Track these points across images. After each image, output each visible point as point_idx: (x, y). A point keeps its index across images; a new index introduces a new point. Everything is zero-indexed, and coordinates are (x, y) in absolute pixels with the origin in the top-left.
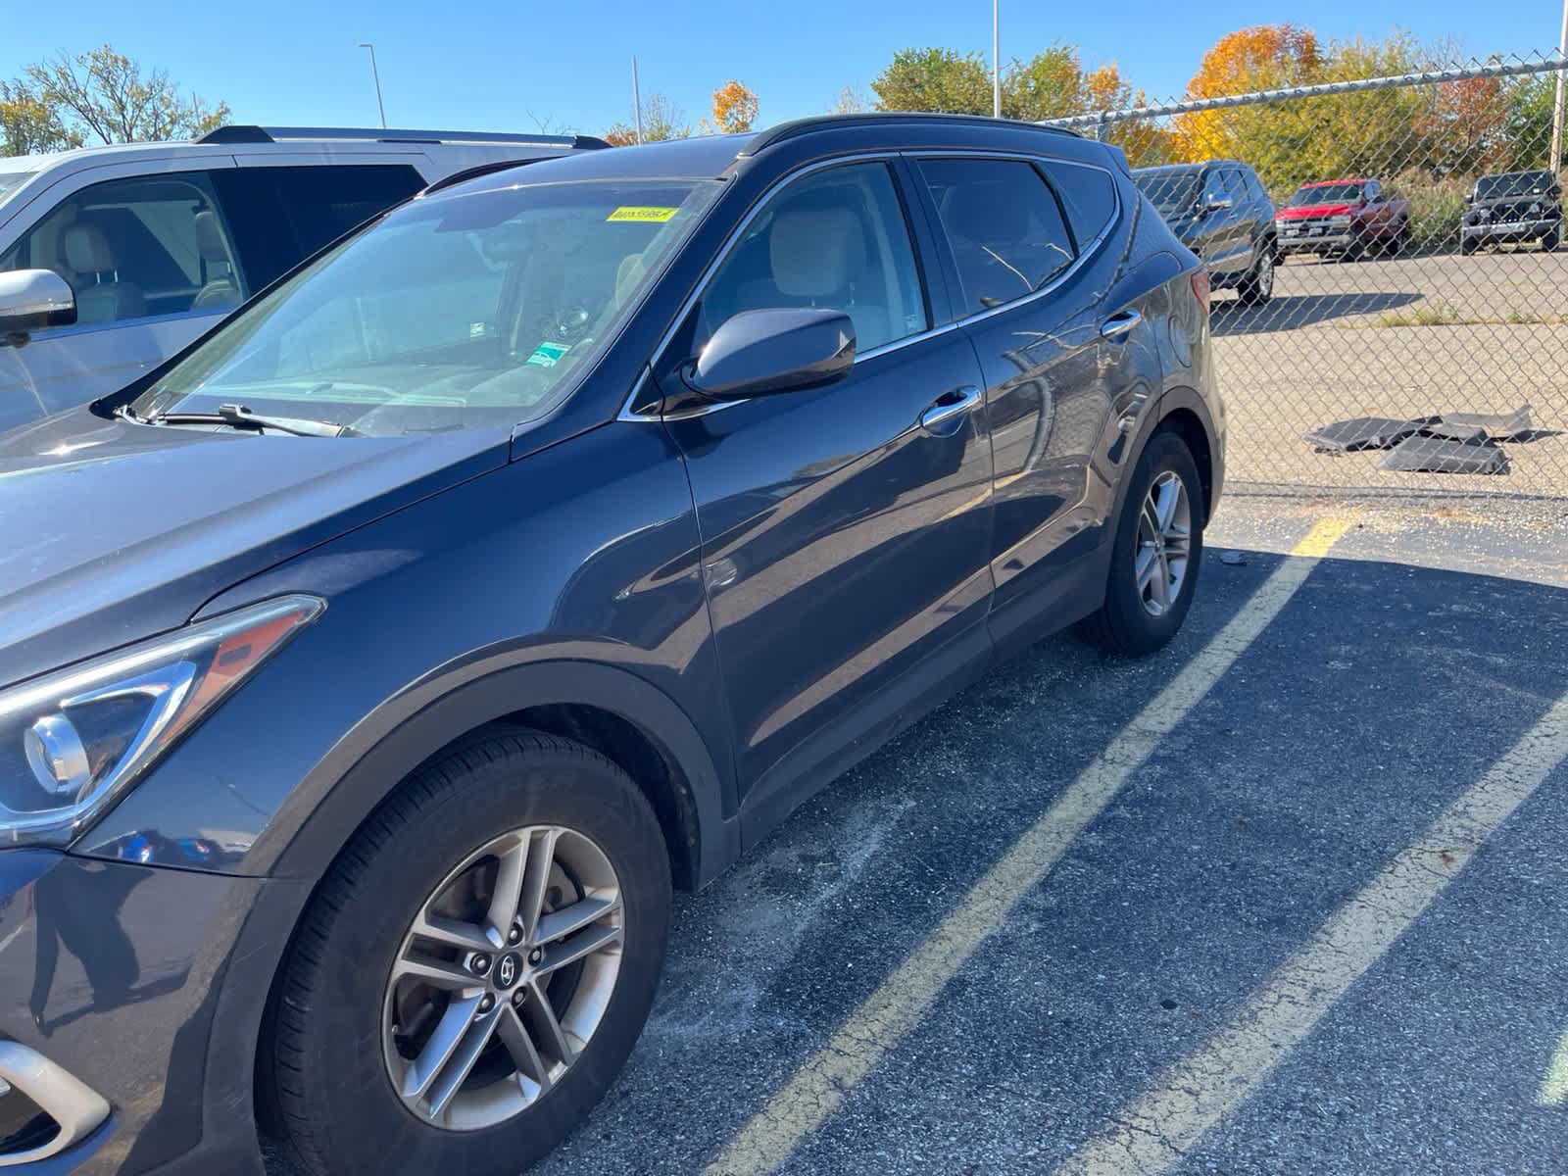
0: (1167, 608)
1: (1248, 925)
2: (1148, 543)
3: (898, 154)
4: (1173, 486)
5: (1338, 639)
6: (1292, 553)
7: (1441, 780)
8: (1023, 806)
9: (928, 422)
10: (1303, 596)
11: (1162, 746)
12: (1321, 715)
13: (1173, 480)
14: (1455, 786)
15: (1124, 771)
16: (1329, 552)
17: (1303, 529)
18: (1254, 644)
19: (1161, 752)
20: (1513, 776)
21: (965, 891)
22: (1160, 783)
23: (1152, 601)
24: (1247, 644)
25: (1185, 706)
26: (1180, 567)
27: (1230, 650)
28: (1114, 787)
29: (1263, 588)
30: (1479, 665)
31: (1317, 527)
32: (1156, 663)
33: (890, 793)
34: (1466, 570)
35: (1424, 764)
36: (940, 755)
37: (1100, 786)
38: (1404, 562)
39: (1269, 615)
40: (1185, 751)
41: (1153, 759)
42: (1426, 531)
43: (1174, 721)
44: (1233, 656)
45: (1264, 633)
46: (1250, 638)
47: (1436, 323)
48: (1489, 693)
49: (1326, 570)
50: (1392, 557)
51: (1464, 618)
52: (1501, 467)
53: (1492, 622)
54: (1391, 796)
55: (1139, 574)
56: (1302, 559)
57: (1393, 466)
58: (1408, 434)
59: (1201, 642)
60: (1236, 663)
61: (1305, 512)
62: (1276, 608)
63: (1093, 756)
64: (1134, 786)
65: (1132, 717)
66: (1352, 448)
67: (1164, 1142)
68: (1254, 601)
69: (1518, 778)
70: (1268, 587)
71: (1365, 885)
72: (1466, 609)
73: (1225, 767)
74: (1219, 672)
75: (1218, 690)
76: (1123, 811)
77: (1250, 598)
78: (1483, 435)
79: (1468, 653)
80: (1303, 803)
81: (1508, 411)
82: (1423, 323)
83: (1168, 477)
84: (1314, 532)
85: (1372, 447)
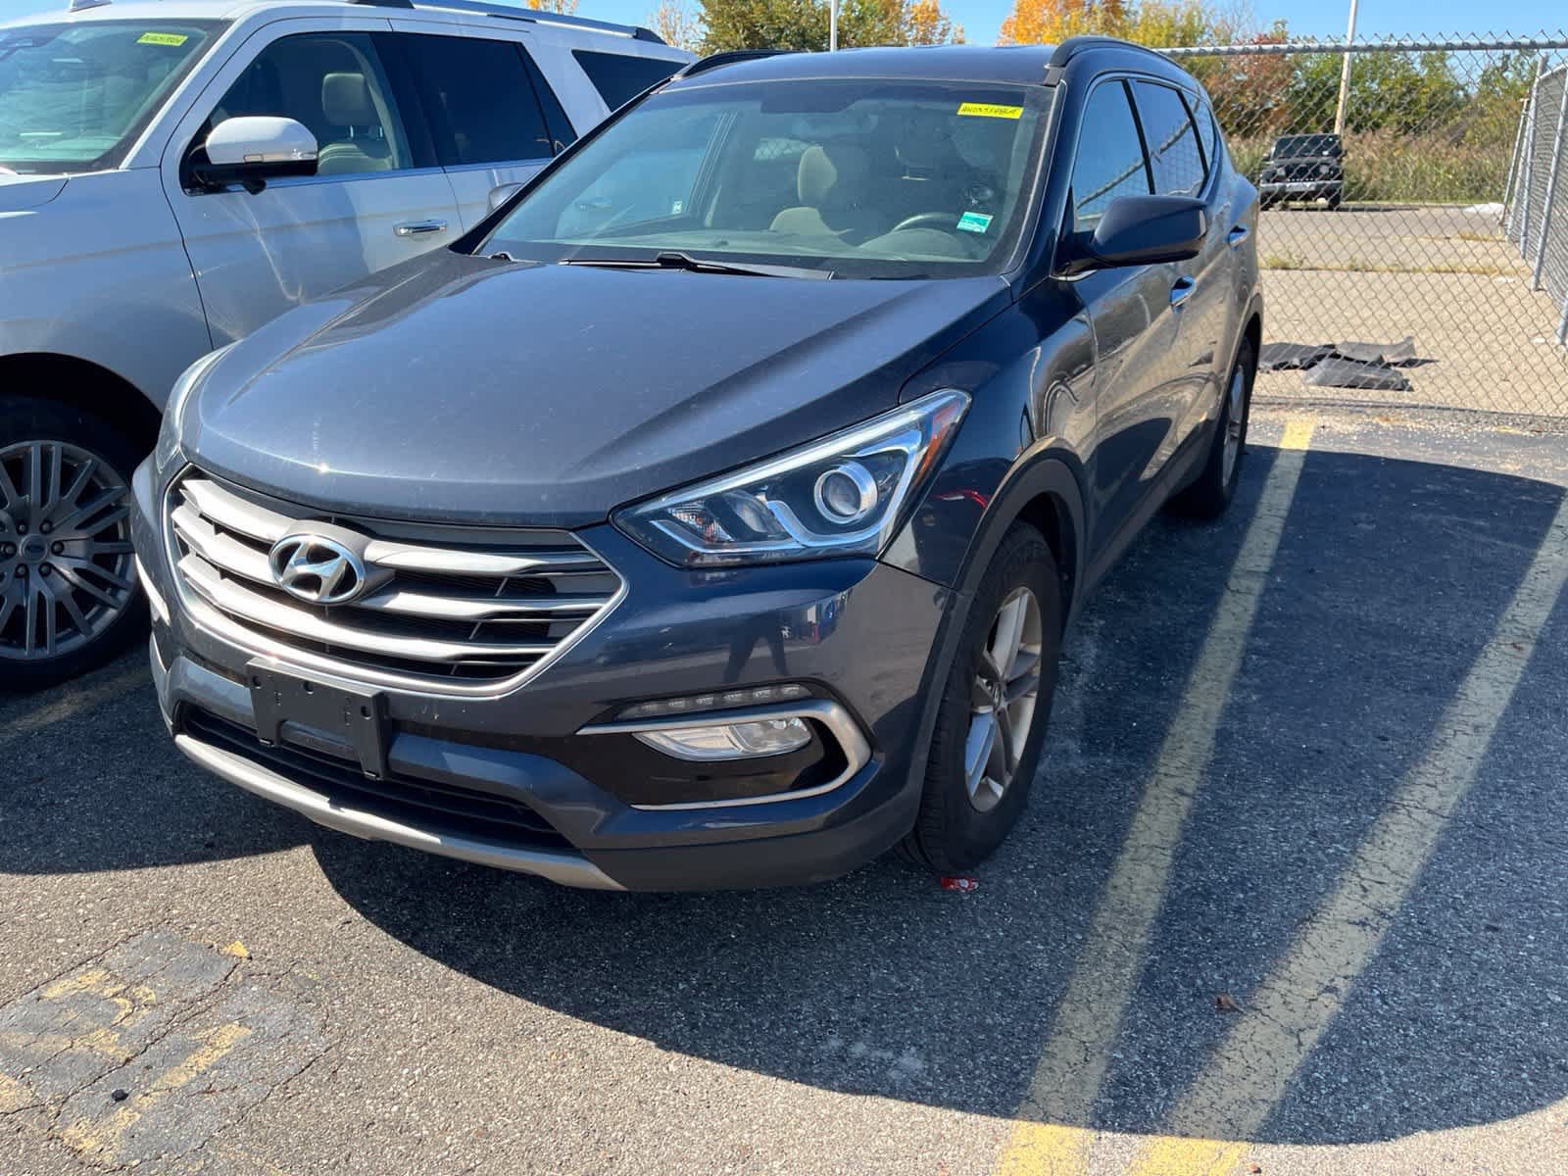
0: (1227, 482)
1: (1406, 691)
2: (1228, 428)
4: (1241, 384)
5: (1353, 508)
6: (1281, 447)
7: (1486, 600)
8: (1190, 622)
10: (1308, 477)
11: (1270, 581)
12: (1374, 560)
13: (1241, 378)
14: (1499, 604)
15: (1252, 599)
16: (1310, 446)
17: (1278, 428)
18: (1291, 512)
19: (1272, 585)
20: (1534, 597)
21: (1186, 677)
22: (1284, 606)
23: (1223, 475)
24: (1286, 512)
25: (1268, 554)
27: (1275, 516)
28: (1252, 609)
29: (1274, 472)
30: (1465, 525)
31: (1289, 427)
32: (1225, 525)
34: (1422, 460)
35: (1468, 590)
37: (1241, 608)
38: (1373, 454)
39: (1289, 492)
40: (1288, 583)
41: (1269, 590)
42: (1376, 432)
43: (1266, 565)
44: (1281, 520)
45: (1294, 504)
46: (1286, 508)
47: (1285, 268)
48: (1486, 545)
49: (1312, 458)
50: (1360, 450)
51: (1440, 494)
52: (1404, 386)
53: (1462, 497)
54: (1457, 611)
56: (1291, 450)
57: (1321, 382)
58: (1320, 358)
59: (1250, 509)
60: (1287, 525)
62: (1292, 486)
63: (1222, 589)
64: (1266, 608)
65: (1232, 561)
66: (1276, 368)
67: (1429, 811)
68: (1270, 482)
69: (1538, 599)
70: (1277, 471)
71: (1472, 666)
72: (1438, 488)
73: (1326, 594)
74: (1277, 531)
75: (1285, 544)
76: (1269, 624)
77: (1267, 479)
78: (1380, 360)
79: (1456, 518)
80: (1398, 616)
81: (1396, 341)
82: (1274, 268)
84: (1288, 431)
85: (1295, 367)
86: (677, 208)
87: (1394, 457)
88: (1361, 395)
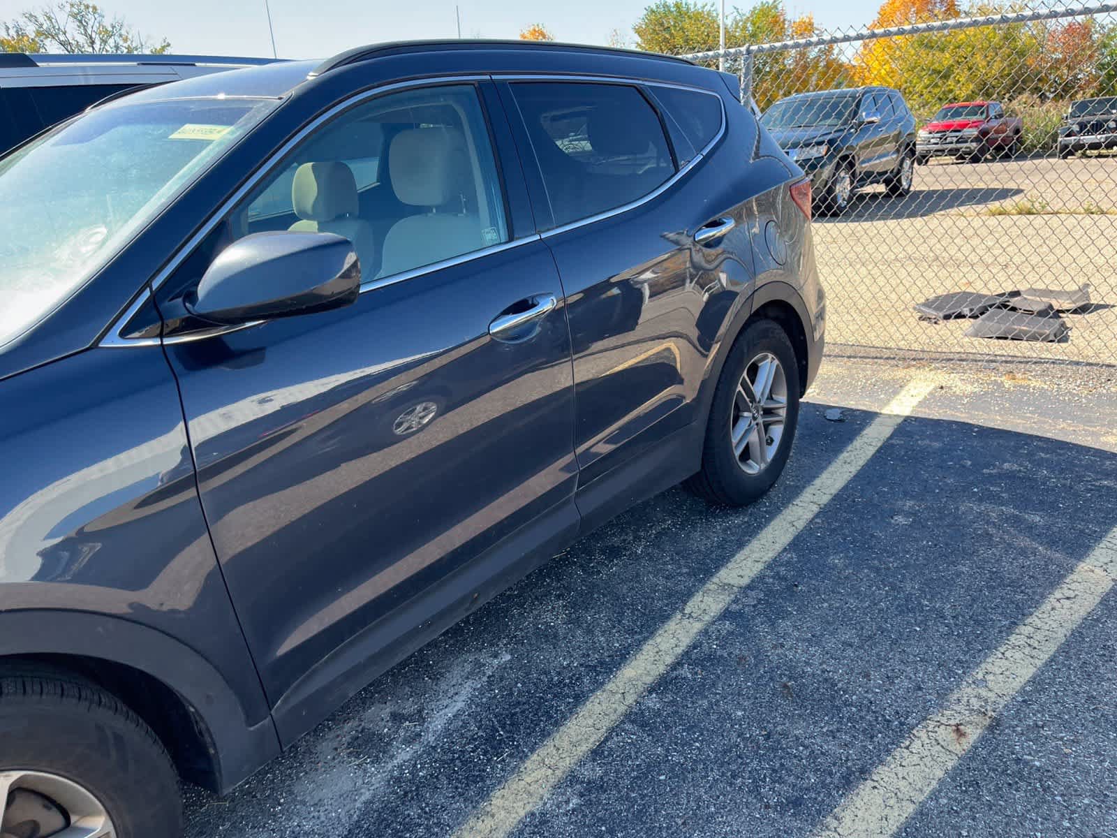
0: (763, 466)
2: (746, 414)
3: (488, 77)
4: (769, 366)
5: (906, 494)
6: (883, 412)
7: (968, 643)
8: (602, 663)
9: (495, 331)
10: (885, 451)
11: (736, 601)
12: (878, 570)
13: (769, 360)
14: (980, 651)
15: (698, 626)
16: (912, 411)
17: (895, 388)
18: (837, 498)
19: (734, 607)
20: (1031, 642)
21: (524, 757)
22: (724, 641)
23: (750, 461)
24: (830, 497)
25: (764, 559)
26: (777, 431)
27: (815, 503)
28: (685, 642)
29: (855, 443)
30: (1016, 521)
31: (906, 388)
32: (751, 515)
33: (492, 645)
34: (1020, 430)
35: (956, 625)
36: (547, 604)
37: (673, 641)
38: (971, 422)
39: (854, 469)
40: (754, 606)
41: (726, 615)
42: (993, 393)
43: (752, 575)
44: (815, 509)
45: (845, 488)
46: (834, 491)
47: (1030, 213)
48: (1023, 552)
49: (909, 427)
50: (962, 417)
51: (1011, 476)
52: (1061, 336)
53: (1035, 480)
54: (921, 661)
55: (734, 441)
56: (890, 416)
57: (977, 334)
58: (991, 307)
59: (794, 492)
60: (817, 516)
61: (900, 373)
62: (862, 463)
63: (674, 610)
64: (701, 643)
65: (717, 568)
66: (947, 317)
68: (844, 456)
69: (1036, 645)
70: (858, 442)
71: (881, 762)
72: (1015, 467)
73: (784, 625)
74: (801, 525)
75: (795, 545)
76: (685, 671)
77: (842, 452)
78: (1051, 307)
79: (1010, 510)
80: (844, 665)
81: (1075, 288)
82: (1020, 213)
83: (765, 358)
84: (903, 393)
85: (964, 317)
87: (991, 425)
88: (1010, 347)
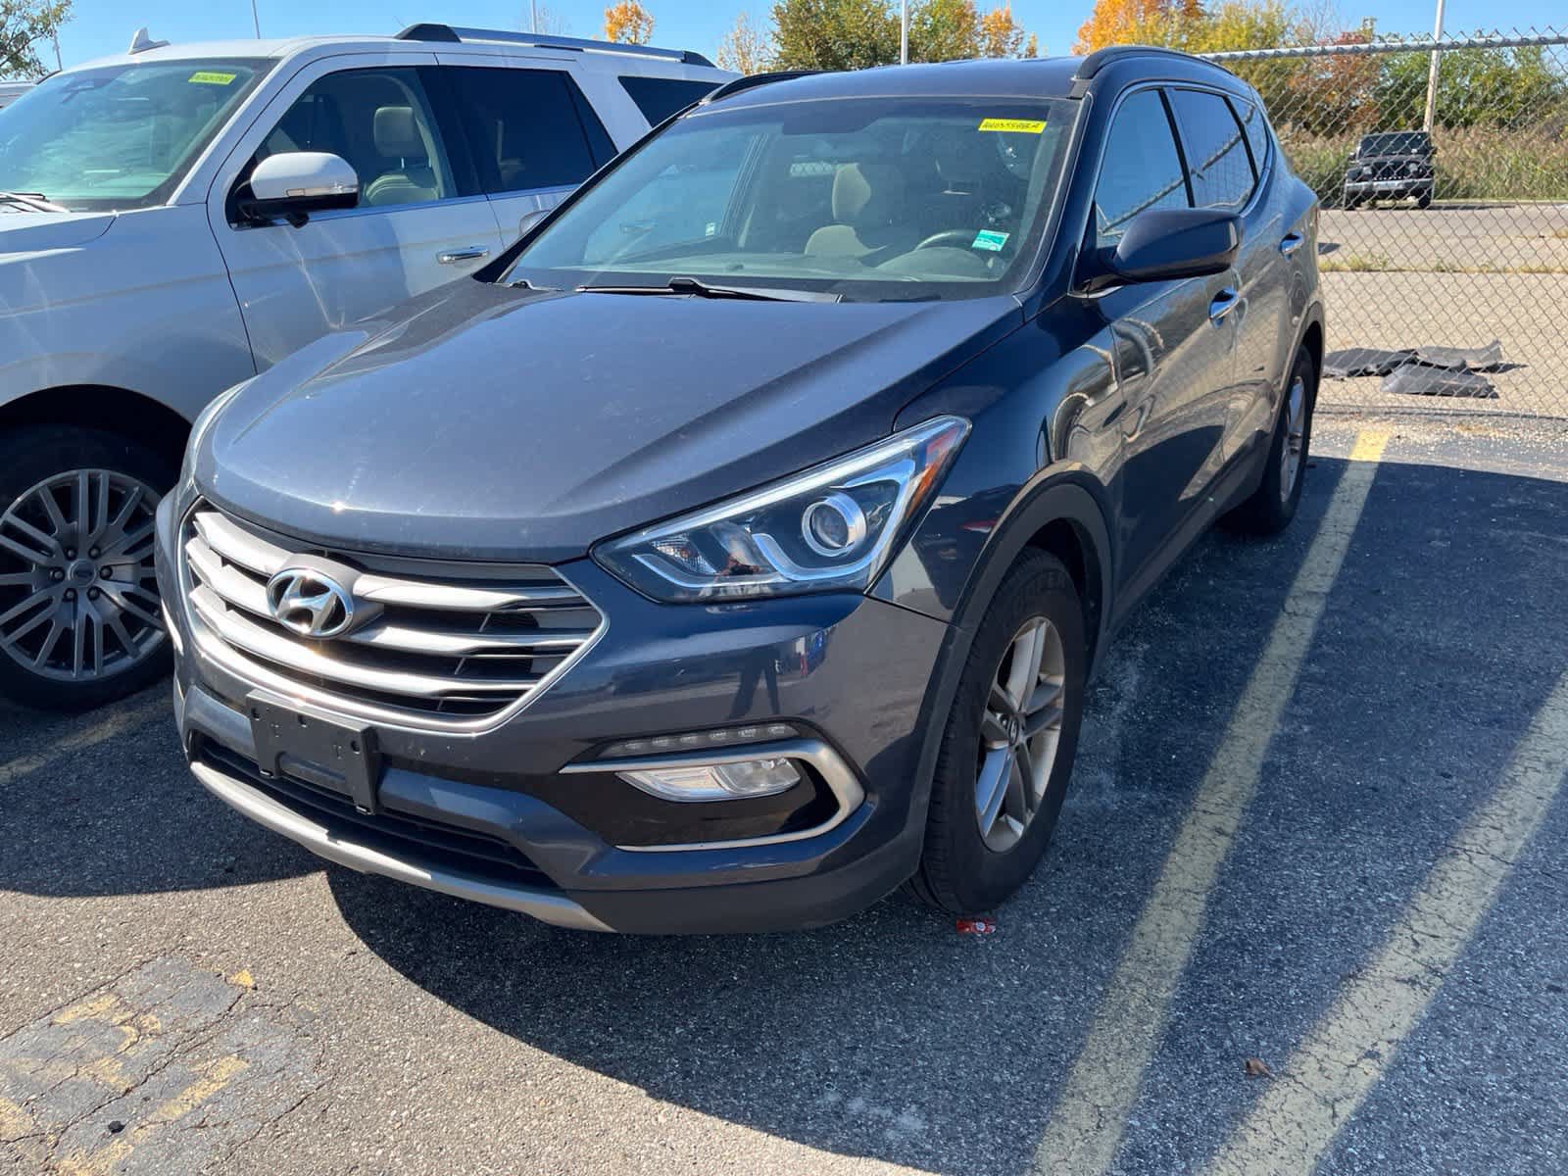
0: (1287, 497)
1: (1475, 724)
2: (1286, 443)
4: (1300, 393)
5: (1427, 524)
6: (1351, 459)
8: (1242, 646)
10: (1378, 491)
11: (1330, 603)
12: (1447, 579)
15: (1310, 622)
16: (1385, 458)
17: (1348, 438)
18: (1359, 528)
19: (1332, 607)
21: (1233, 705)
22: (1344, 629)
23: (1283, 488)
24: (1352, 528)
26: (1296, 463)
28: (1309, 632)
29: (1341, 485)
30: (1549, 542)
31: (1361, 438)
32: (1285, 543)
34: (1506, 472)
37: (1297, 632)
38: (1452, 466)
39: (1357, 506)
40: (1351, 606)
41: (1330, 612)
42: (1455, 442)
43: (1328, 585)
44: (1347, 536)
45: (1362, 520)
46: (1353, 524)
47: (1368, 270)
49: (1384, 470)
50: (1438, 462)
51: (1522, 508)
52: (1489, 392)
53: (1546, 511)
54: (1535, 635)
56: (1362, 463)
57: (1400, 389)
58: (1396, 364)
59: (1312, 528)
60: (1352, 542)
61: (1345, 425)
62: (1361, 502)
63: (1278, 611)
64: (1325, 632)
65: (1290, 582)
66: (1351, 374)
67: (1493, 857)
68: (1336, 496)
70: (1345, 485)
71: (1548, 696)
72: (1521, 502)
73: (1391, 617)
74: (1342, 549)
75: (1350, 563)
76: (1327, 649)
77: (1334, 493)
78: (1464, 365)
79: (1538, 534)
81: (1481, 346)
83: (1299, 382)
84: (1360, 442)
85: (1369, 374)
86: (710, 229)
87: (1473, 468)
88: (1438, 402)
